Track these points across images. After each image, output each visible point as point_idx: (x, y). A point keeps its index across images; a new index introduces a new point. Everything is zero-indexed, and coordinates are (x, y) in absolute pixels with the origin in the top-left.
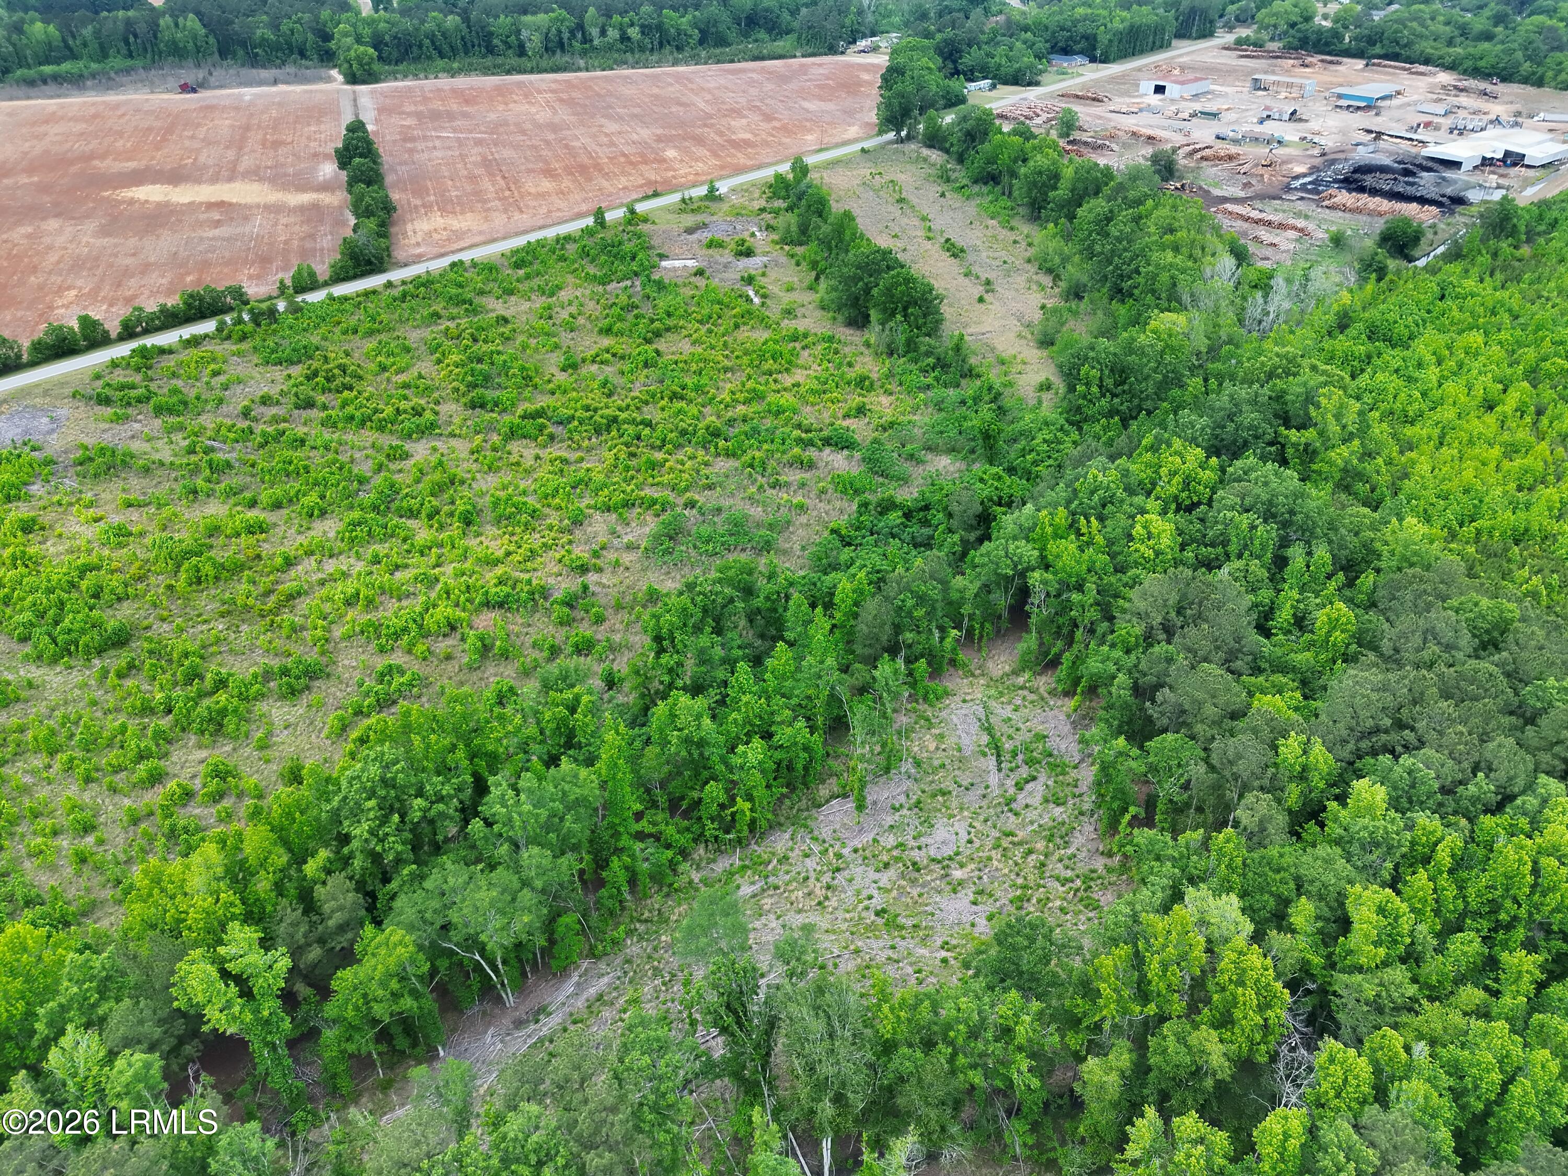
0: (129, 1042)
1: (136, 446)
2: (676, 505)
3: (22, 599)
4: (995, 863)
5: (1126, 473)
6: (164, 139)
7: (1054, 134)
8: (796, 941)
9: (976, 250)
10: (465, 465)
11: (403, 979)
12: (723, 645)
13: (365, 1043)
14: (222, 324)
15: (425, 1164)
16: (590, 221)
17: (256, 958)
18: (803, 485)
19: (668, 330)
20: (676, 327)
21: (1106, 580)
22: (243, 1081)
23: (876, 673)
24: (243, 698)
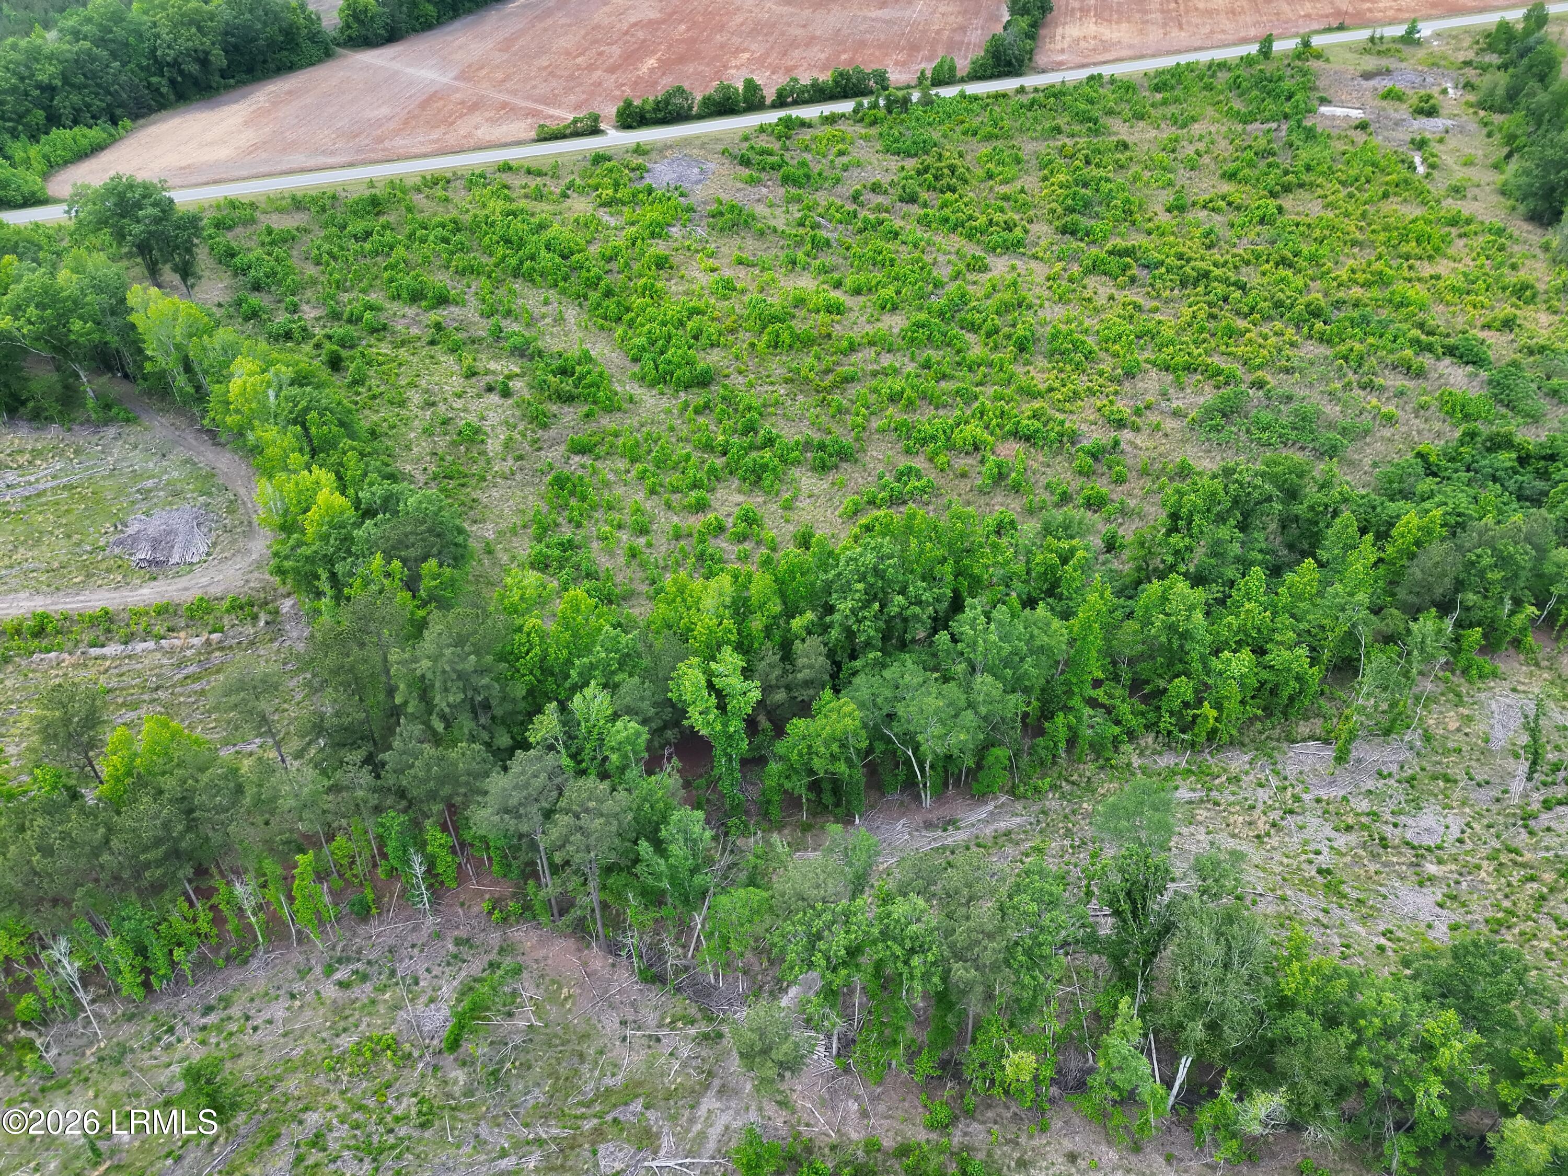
1: (760, 210)
2: (1242, 381)
3: (643, 325)
4: (1483, 874)
8: (1219, 863)
10: (1037, 291)
11: (843, 746)
12: (1243, 543)
13: (799, 785)
14: (860, 105)
15: (819, 906)
16: (1254, 49)
17: (735, 682)
18: (1400, 394)
19: (1301, 186)
20: (1311, 184)
22: (701, 776)
23: (1414, 627)
24: (783, 460)
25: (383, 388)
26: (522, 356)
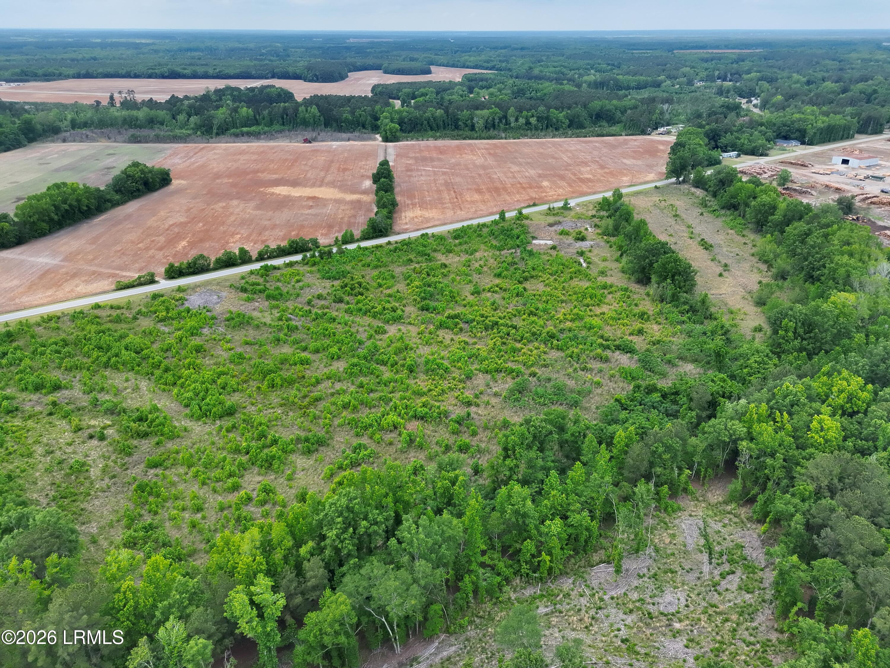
0: (199, 632)
1: (255, 314)
2: (525, 374)
3: (189, 385)
4: (703, 623)
5: (808, 388)
6: (292, 165)
7: (775, 184)
8: (569, 649)
9: (720, 246)
10: (414, 340)
11: (342, 624)
12: (543, 459)
13: (317, 658)
14: (305, 256)
16: (497, 217)
17: (269, 597)
18: (600, 371)
19: (532, 277)
20: (537, 276)
21: (791, 452)
23: (636, 490)
24: (284, 451)
25: (16, 447)
26: (112, 413)
